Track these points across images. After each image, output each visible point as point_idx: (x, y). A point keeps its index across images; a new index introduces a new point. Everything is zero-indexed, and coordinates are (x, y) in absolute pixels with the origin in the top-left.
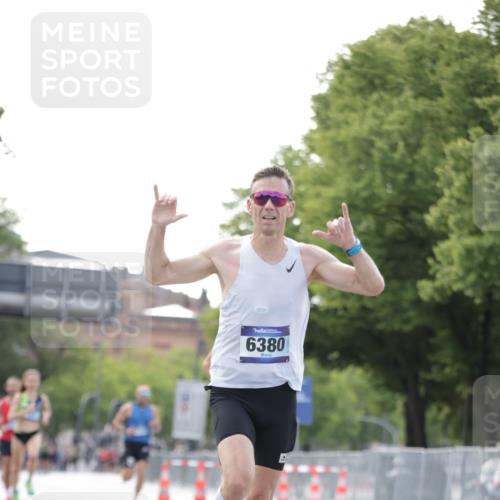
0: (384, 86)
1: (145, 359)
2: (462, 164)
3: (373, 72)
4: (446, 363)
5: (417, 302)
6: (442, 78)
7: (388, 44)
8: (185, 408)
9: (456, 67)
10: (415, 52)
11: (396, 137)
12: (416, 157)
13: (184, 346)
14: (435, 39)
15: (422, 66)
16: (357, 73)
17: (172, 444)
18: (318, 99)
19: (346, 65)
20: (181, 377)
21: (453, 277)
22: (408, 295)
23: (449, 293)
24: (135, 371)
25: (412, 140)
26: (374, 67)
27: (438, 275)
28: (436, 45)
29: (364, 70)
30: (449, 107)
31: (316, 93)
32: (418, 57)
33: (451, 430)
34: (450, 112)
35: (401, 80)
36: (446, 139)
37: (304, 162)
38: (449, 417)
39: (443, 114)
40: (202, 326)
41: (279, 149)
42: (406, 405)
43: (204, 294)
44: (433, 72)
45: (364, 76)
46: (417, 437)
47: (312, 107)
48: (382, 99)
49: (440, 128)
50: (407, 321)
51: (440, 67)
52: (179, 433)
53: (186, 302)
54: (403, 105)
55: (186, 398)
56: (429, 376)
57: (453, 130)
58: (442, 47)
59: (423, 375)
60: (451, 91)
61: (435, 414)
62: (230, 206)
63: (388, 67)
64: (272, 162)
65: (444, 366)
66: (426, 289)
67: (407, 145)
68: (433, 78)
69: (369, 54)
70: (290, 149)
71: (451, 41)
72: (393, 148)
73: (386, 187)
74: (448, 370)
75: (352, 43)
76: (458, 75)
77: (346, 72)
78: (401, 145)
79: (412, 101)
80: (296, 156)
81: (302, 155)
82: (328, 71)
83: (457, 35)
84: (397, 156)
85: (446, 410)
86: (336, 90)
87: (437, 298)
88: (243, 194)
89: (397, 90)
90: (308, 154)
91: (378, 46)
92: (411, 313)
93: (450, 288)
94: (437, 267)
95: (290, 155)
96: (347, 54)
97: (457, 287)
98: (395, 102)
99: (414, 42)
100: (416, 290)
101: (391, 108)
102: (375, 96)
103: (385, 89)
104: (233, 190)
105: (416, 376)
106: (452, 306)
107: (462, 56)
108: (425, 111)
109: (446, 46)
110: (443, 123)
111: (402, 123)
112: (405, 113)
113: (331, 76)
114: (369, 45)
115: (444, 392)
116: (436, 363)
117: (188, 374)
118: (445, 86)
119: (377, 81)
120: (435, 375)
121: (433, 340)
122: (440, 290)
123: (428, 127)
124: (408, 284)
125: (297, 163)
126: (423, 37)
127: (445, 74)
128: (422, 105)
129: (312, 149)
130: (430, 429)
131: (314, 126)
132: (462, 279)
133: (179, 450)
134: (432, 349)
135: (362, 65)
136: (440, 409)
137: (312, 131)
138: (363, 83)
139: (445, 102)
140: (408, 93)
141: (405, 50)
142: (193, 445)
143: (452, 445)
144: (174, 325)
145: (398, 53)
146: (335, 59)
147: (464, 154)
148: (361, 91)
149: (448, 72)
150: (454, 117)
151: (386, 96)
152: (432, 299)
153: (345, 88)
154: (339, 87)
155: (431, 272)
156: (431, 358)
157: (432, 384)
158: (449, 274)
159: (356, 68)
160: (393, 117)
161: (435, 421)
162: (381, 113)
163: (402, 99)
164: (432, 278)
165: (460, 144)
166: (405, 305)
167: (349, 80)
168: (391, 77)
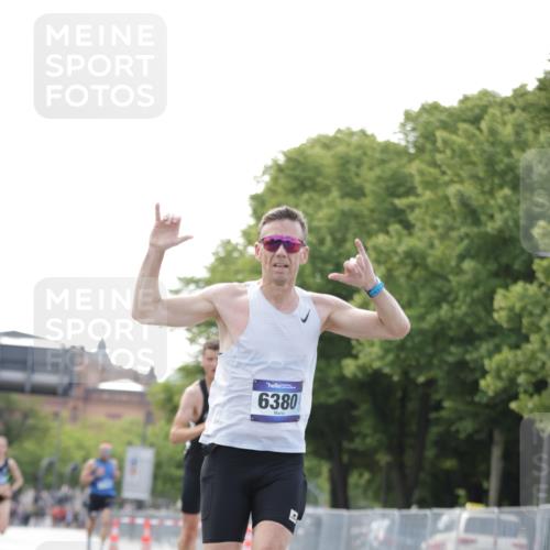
0: (314, 187)
1: (99, 427)
2: (383, 258)
3: (305, 175)
4: (367, 434)
5: (342, 379)
6: (366, 181)
7: (318, 150)
8: (133, 471)
9: (378, 171)
10: (342, 158)
11: (324, 232)
12: (341, 251)
13: (133, 416)
14: (360, 147)
15: (348, 170)
16: (289, 177)
17: (122, 503)
18: (255, 198)
19: (280, 169)
20: (130, 444)
21: (374, 356)
22: (333, 372)
23: (370, 371)
24: (89, 438)
25: (339, 235)
26: (304, 170)
27: (361, 355)
28: (359, 152)
29: (297, 173)
30: (371, 206)
31: (254, 193)
32: (344, 162)
33: (370, 494)
34: (372, 211)
35: (328, 182)
36: (370, 234)
37: (242, 253)
38: (369, 482)
39: (366, 212)
40: (149, 398)
41: (219, 243)
42: (331, 471)
43: (152, 370)
44: (357, 175)
45: (296, 178)
46: (340, 500)
47: (251, 205)
48: (311, 198)
49: (364, 224)
50: (332, 395)
51: (364, 171)
52: (128, 494)
53: (135, 377)
54: (331, 204)
55: (134, 462)
56: (352, 446)
57: (374, 226)
58: (365, 154)
59: (346, 445)
60: (373, 192)
61: (358, 479)
62: (177, 292)
63: (318, 170)
64: (214, 254)
65: (365, 436)
66: (350, 367)
67: (334, 239)
68: (357, 181)
69: (301, 159)
70: (229, 242)
71: (374, 149)
72: (322, 242)
73: (314, 277)
74: (369, 440)
75: (285, 150)
76: (379, 178)
77: (281, 175)
78: (328, 240)
79: (338, 201)
80: (235, 248)
81: (240, 247)
82: (264, 173)
83: (379, 144)
84: (325, 249)
85: (367, 476)
86: (271, 191)
87: (360, 375)
88: (188, 282)
89: (326, 190)
90: (245, 247)
91: (309, 152)
92: (337, 389)
93: (370, 366)
94: (359, 348)
95: (229, 248)
96: (282, 160)
97: (377, 365)
98: (323, 201)
99: (341, 149)
100: (341, 368)
101: (319, 207)
102: (306, 196)
103: (315, 191)
104: (180, 279)
105: (340, 445)
106: (373, 383)
107: (383, 162)
108: (351, 211)
109: (370, 153)
110: (367, 220)
111: (330, 220)
112: (332, 211)
113: (267, 178)
114: (301, 151)
115: (365, 460)
116: (358, 434)
117: (137, 441)
118: (368, 187)
119: (308, 183)
120: (357, 444)
121: (356, 413)
122: (362, 368)
123: (353, 223)
124: (333, 362)
125: (236, 255)
126: (349, 145)
127: (368, 177)
128: (348, 204)
129: (250, 242)
130: (352, 492)
131: (252, 221)
132: (382, 358)
133: (128, 509)
134: (355, 420)
135: (294, 169)
136: (361, 475)
137: (250, 227)
138: (295, 184)
139: (368, 202)
140: (335, 193)
141: (333, 156)
142: (140, 505)
143: (372, 508)
144: (124, 398)
145: (326, 159)
146: (270, 163)
147: (385, 249)
148: (293, 191)
149: (372, 175)
150: (376, 216)
151: (315, 196)
152: (355, 376)
153: (279, 189)
154: (274, 188)
155: (354, 352)
156: (354, 429)
157: (354, 453)
158: (370, 354)
159: (288, 172)
160: (322, 214)
161: (357, 486)
162: (310, 210)
163: (330, 198)
164: (356, 357)
165: (381, 239)
166: (331, 381)
167: (282, 181)
168: (319, 180)
